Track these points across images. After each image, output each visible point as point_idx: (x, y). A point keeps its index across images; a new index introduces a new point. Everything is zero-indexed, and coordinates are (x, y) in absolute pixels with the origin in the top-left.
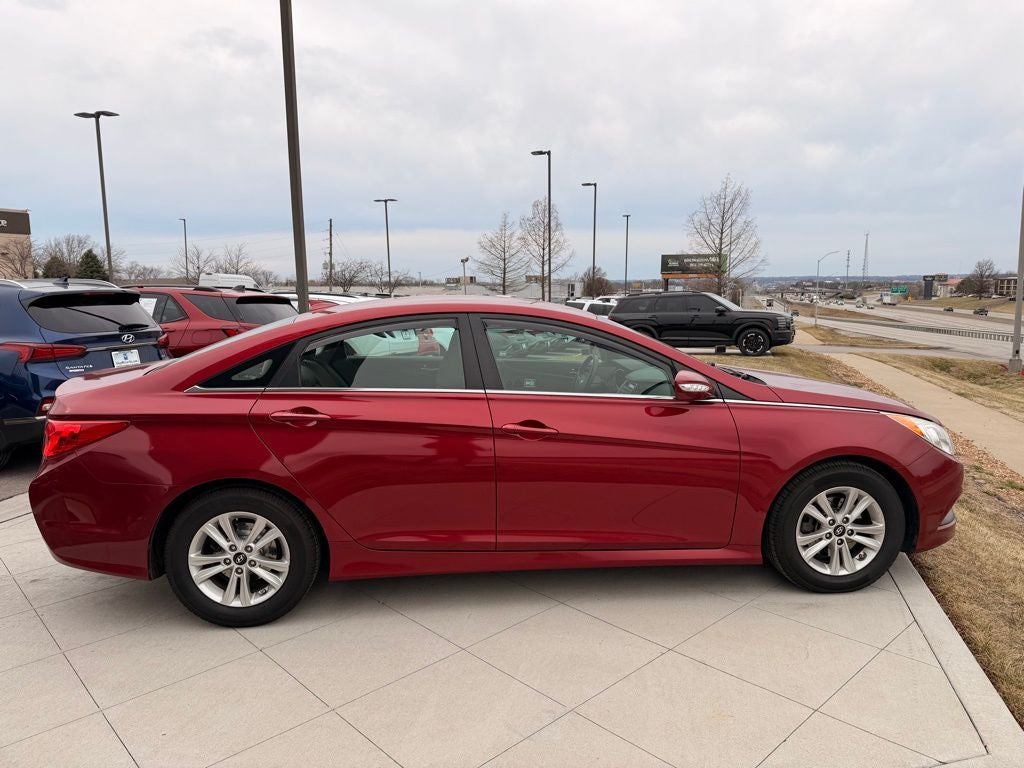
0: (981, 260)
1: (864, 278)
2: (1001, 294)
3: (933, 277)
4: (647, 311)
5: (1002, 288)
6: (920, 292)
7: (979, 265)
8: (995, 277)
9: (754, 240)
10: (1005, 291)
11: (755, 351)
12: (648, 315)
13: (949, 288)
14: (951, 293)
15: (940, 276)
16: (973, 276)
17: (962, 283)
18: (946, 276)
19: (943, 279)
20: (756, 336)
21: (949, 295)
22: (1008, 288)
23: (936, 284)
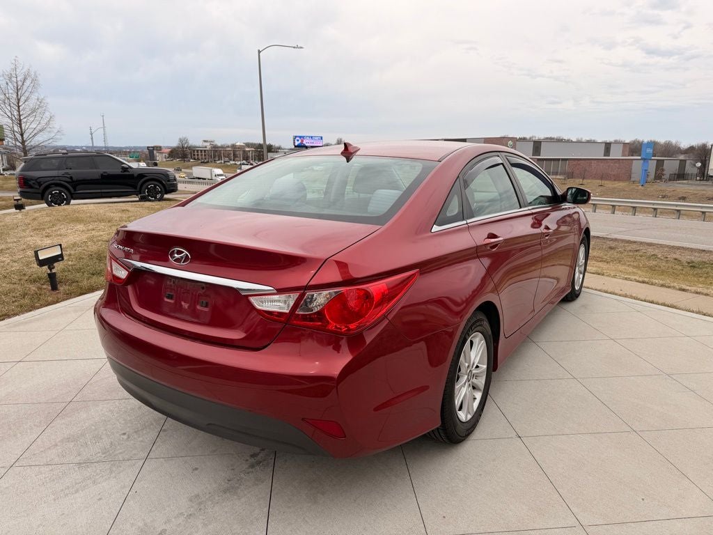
0: (181, 137)
1: (105, 147)
2: (194, 159)
3: (153, 147)
4: (58, 169)
5: (194, 155)
6: (146, 156)
7: (181, 140)
8: (189, 148)
9: (47, 114)
10: (196, 157)
11: (155, 198)
12: (61, 172)
13: (164, 155)
14: (165, 158)
15: (157, 147)
16: (178, 147)
17: (171, 152)
18: (160, 147)
19: (159, 149)
20: (155, 187)
21: (164, 160)
22: (198, 155)
23: (155, 152)
